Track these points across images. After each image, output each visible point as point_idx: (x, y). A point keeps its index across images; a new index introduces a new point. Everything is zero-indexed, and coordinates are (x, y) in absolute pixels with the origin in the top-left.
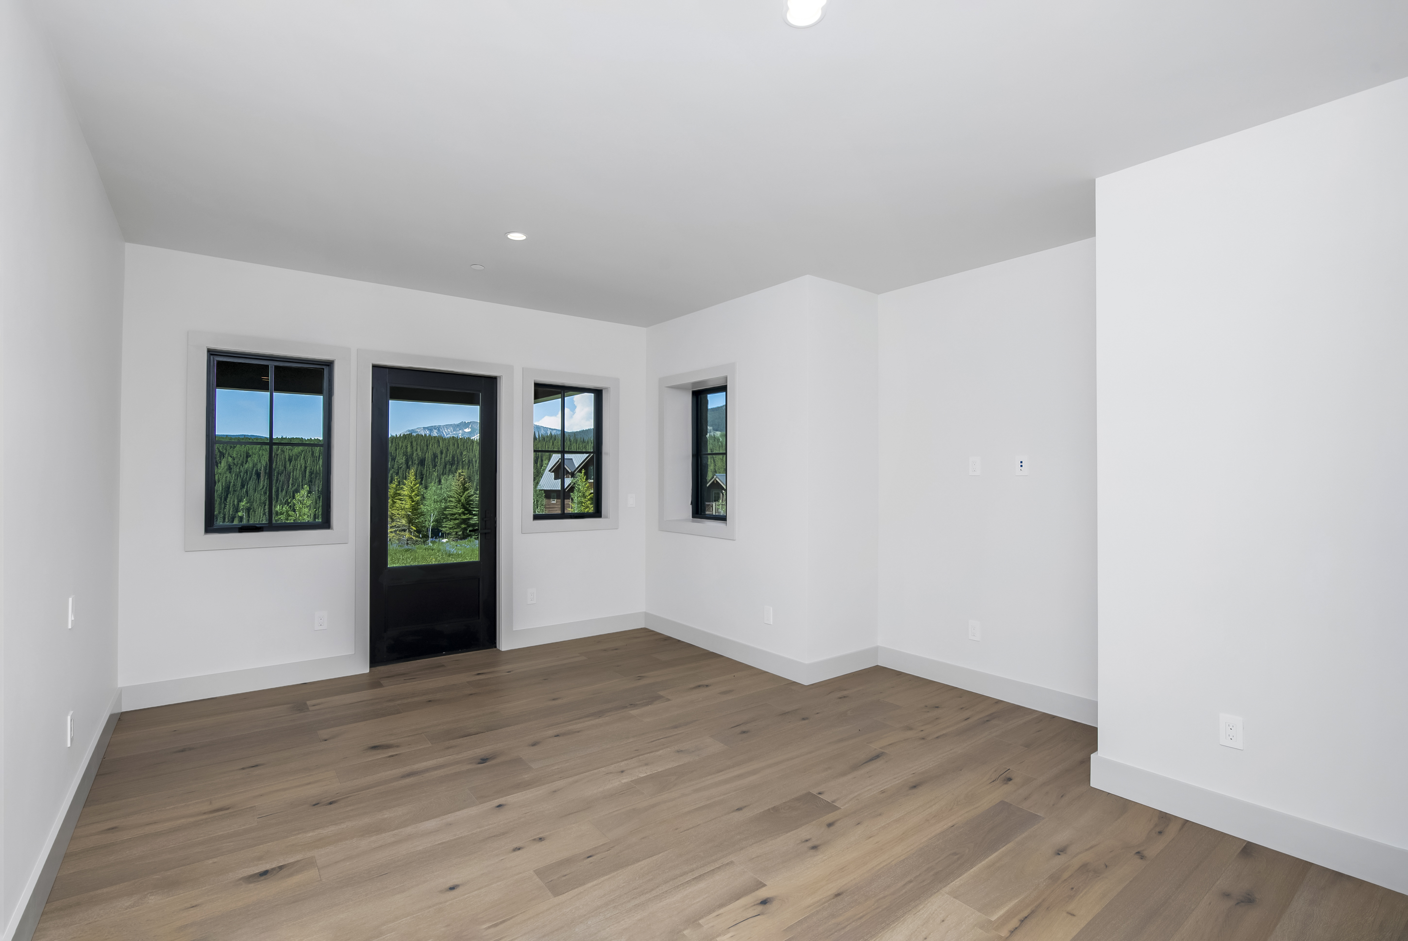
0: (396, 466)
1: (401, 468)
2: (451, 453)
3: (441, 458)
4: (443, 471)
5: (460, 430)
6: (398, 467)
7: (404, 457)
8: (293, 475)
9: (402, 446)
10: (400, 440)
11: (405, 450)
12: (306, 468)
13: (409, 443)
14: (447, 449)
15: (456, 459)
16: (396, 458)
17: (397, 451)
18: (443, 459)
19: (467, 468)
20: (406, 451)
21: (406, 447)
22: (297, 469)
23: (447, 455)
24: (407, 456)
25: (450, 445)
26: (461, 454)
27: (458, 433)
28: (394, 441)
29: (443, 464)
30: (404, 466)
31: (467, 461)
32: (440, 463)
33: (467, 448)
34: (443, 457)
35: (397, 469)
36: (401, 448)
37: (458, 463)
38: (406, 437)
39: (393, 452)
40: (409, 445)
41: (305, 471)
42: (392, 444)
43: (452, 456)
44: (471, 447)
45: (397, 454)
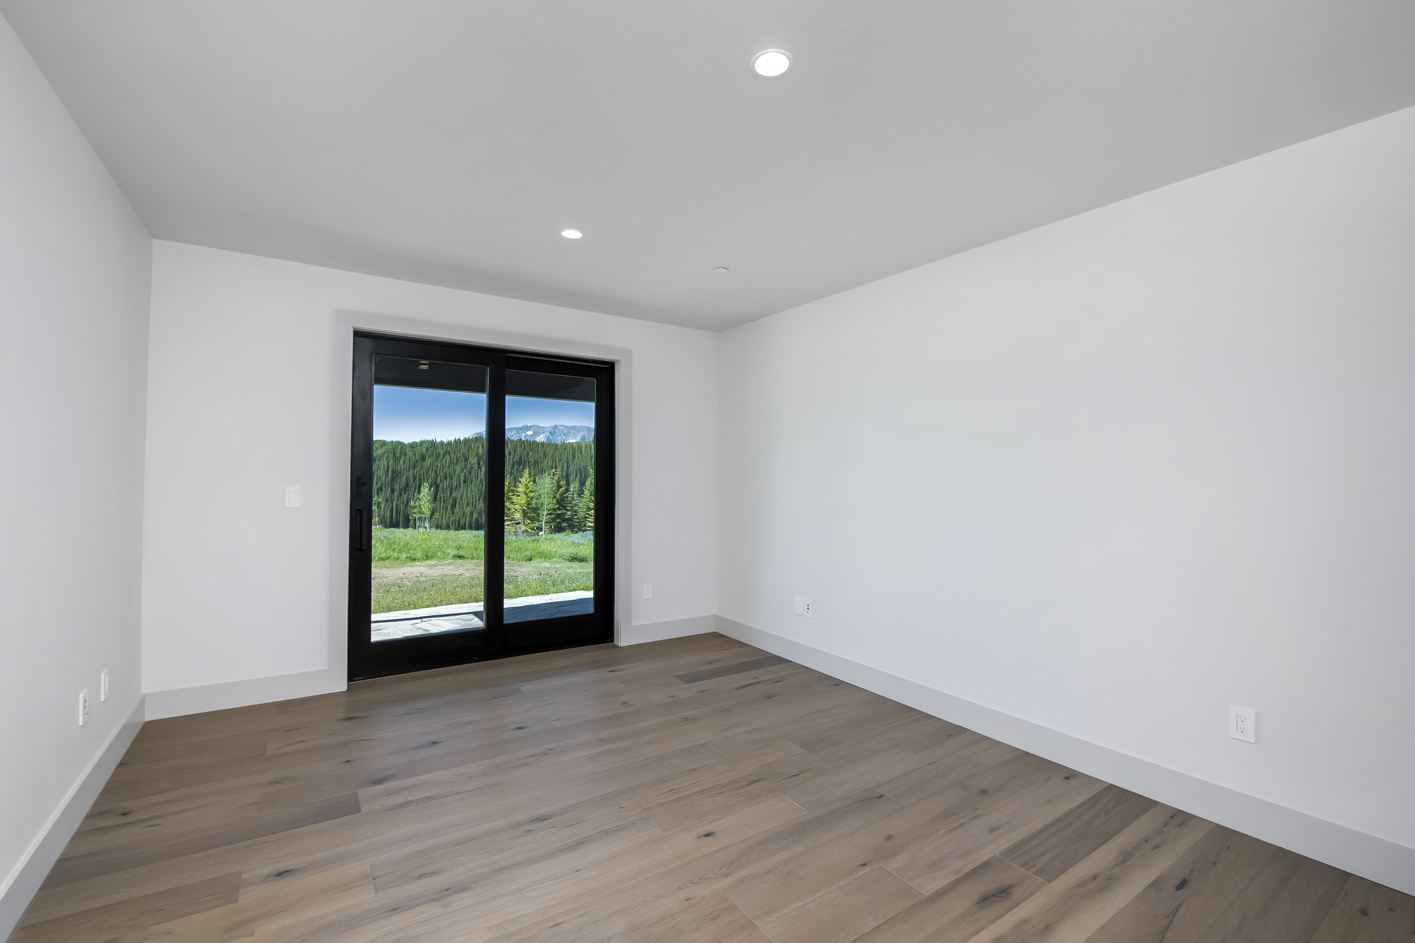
0: (468, 466)
1: (473, 468)
2: (519, 454)
3: (509, 459)
4: (512, 471)
5: (523, 432)
6: (471, 467)
7: (476, 458)
8: (377, 474)
9: (474, 448)
10: (472, 442)
11: (476, 451)
12: (388, 467)
13: (480, 445)
14: (515, 450)
15: (523, 459)
16: (468, 458)
17: (470, 452)
18: (511, 460)
19: (533, 467)
20: (478, 452)
21: (478, 448)
22: (380, 469)
23: (515, 456)
24: (478, 457)
25: (517, 447)
26: (528, 455)
27: (520, 435)
28: (467, 443)
29: (511, 464)
30: (476, 466)
31: (533, 462)
32: (509, 463)
33: (533, 449)
34: (511, 458)
35: (469, 468)
36: (473, 450)
37: (524, 464)
38: (477, 440)
39: (466, 453)
40: (480, 447)
41: (388, 470)
42: (465, 446)
43: (520, 457)
44: (536, 449)
45: (470, 455)
